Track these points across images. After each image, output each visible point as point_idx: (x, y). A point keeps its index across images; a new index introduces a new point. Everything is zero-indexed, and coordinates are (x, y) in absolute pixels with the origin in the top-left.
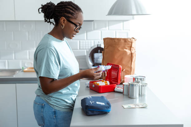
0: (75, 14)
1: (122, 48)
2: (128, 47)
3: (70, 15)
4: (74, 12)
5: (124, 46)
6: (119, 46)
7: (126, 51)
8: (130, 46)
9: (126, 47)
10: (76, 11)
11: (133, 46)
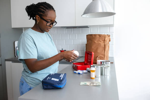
0: (46, 12)
1: (97, 41)
2: (102, 40)
3: (42, 13)
4: (44, 11)
5: (99, 40)
6: (95, 40)
7: (100, 43)
8: (104, 40)
9: (101, 41)
10: (47, 10)
11: (106, 40)
